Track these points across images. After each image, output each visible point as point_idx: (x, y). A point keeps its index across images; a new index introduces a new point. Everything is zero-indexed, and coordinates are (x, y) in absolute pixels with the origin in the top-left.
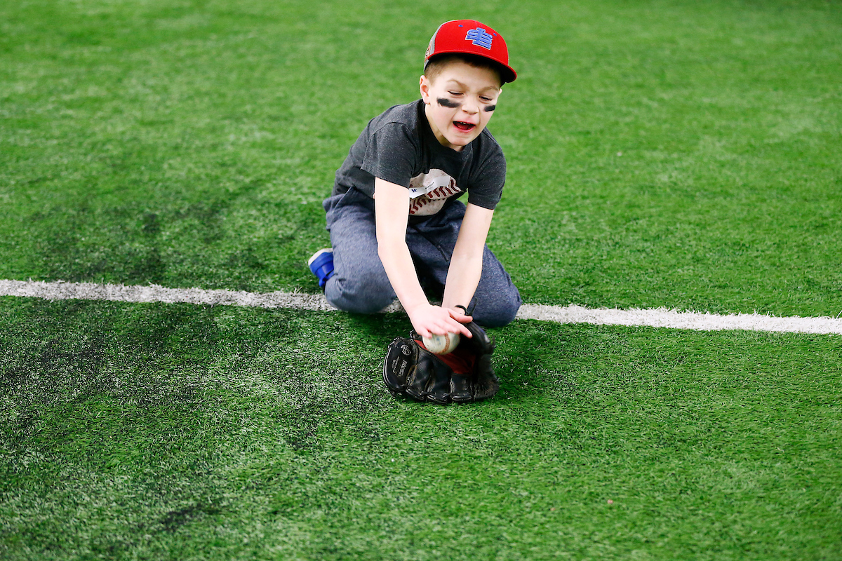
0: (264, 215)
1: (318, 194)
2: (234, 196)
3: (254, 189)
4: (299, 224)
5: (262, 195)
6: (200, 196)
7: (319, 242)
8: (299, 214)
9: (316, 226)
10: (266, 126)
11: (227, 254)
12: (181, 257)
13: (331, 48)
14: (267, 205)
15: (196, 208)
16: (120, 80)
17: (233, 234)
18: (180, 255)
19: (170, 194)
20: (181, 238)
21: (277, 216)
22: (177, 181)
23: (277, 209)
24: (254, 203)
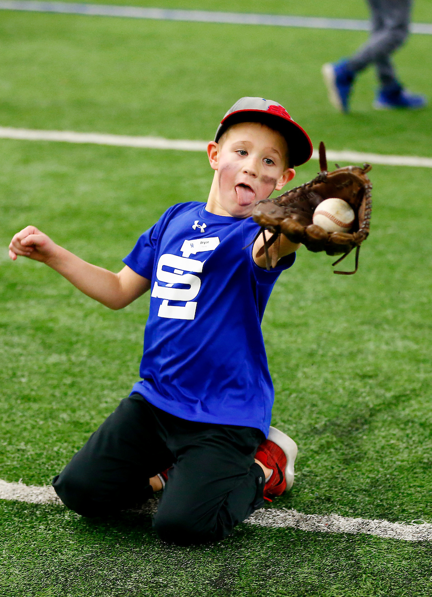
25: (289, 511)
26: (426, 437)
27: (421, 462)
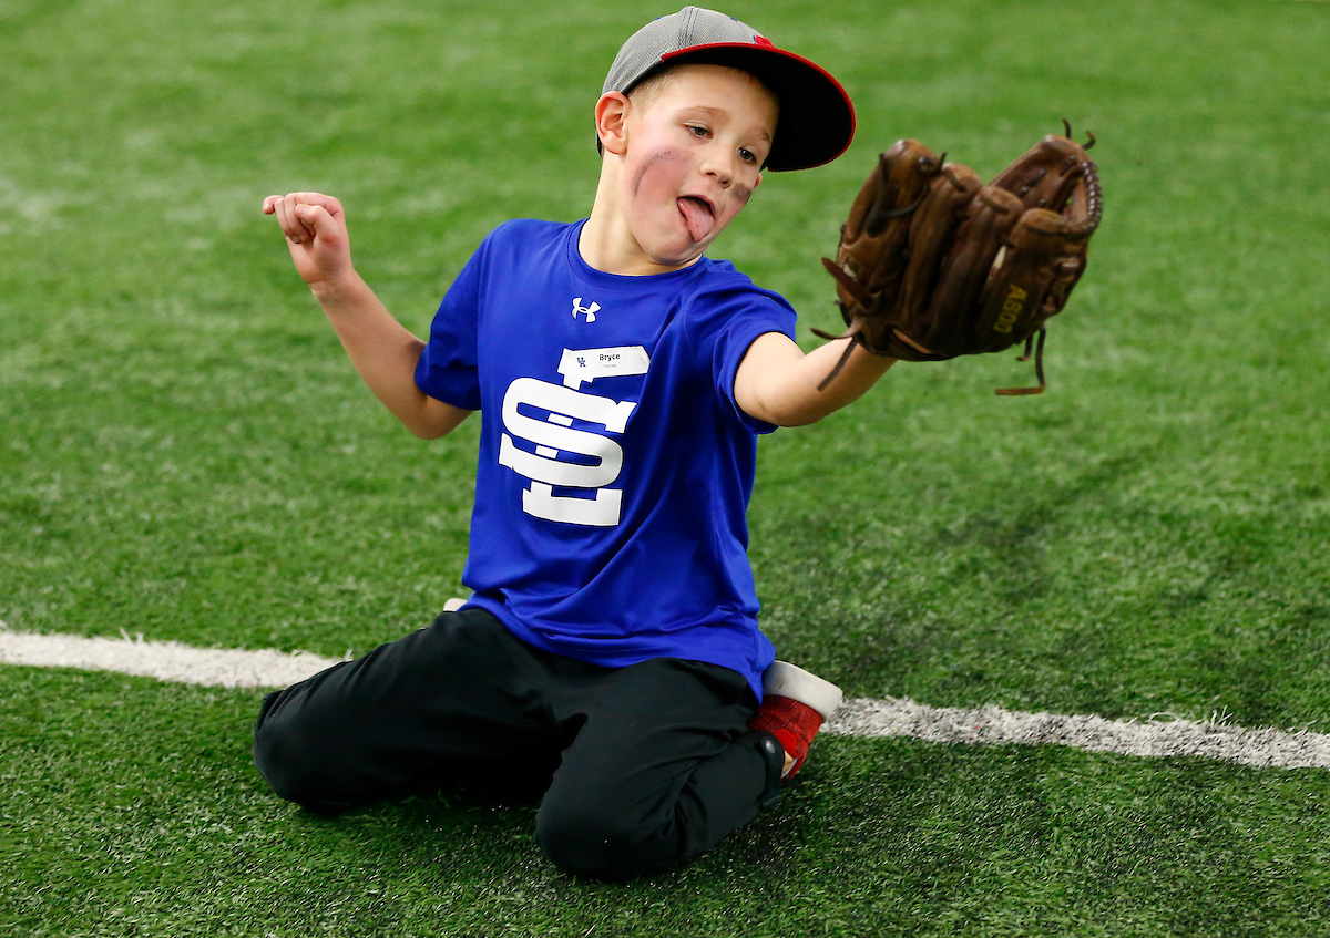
0: (1136, 542)
1: (1255, 494)
2: (1068, 496)
3: (1112, 480)
4: (1215, 564)
5: (1129, 494)
6: (993, 496)
7: (1262, 606)
8: (1215, 541)
9: (1255, 568)
10: (1132, 334)
11: (1058, 629)
12: (956, 634)
13: (1269, 158)
14: (1141, 518)
15: (983, 522)
16: (802, 223)
17: (1070, 584)
18: (953, 629)
19: (925, 487)
20: (954, 591)
21: (1166, 546)
22: (938, 460)
23: (1164, 530)
24: (1114, 515)
25: (899, 702)
26: (1173, 545)
27: (1164, 596)
